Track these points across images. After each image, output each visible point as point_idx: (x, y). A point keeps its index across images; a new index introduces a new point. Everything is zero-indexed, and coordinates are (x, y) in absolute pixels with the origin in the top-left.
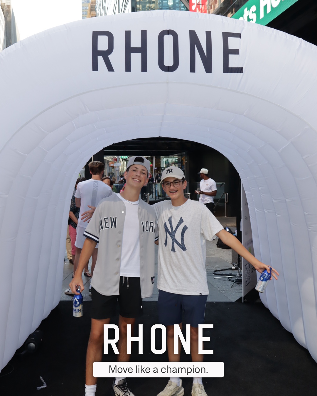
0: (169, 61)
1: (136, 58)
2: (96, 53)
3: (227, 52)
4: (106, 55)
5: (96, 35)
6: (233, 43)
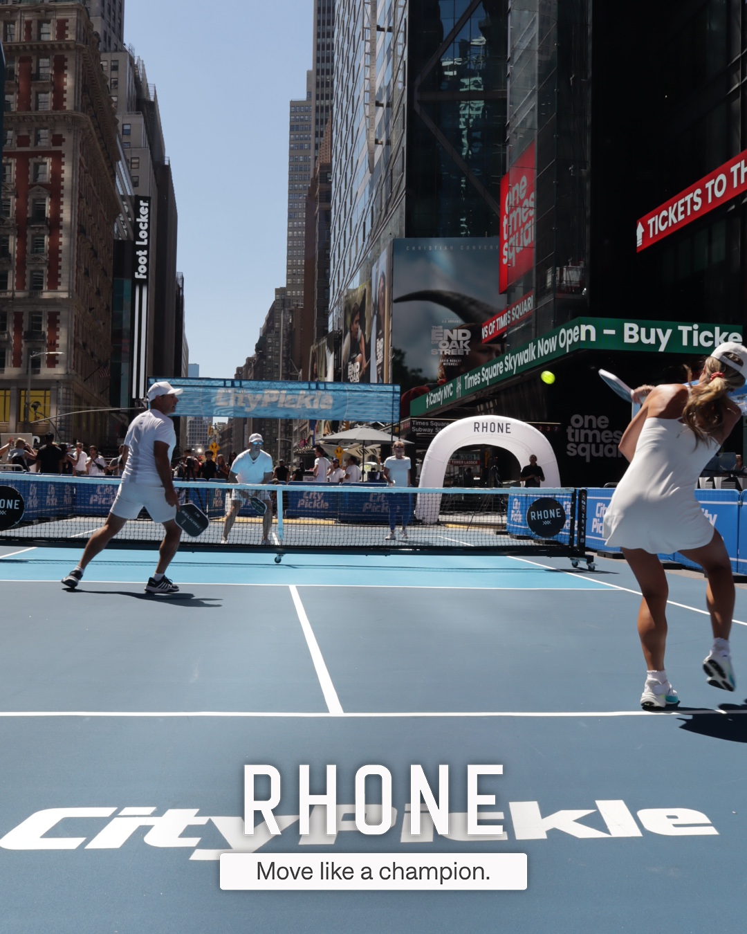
0: (493, 430)
1: (485, 429)
2: (475, 428)
3: (507, 428)
4: (477, 428)
5: (475, 423)
6: (508, 426)
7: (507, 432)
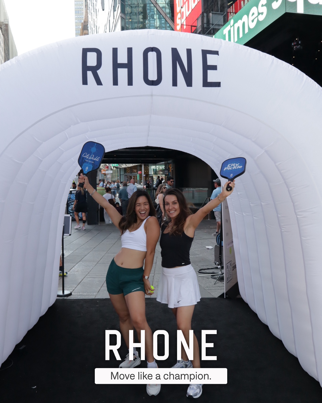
0: (153, 76)
1: (123, 73)
2: (85, 68)
3: (206, 68)
4: (95, 70)
5: (85, 51)
6: (211, 60)
7: (206, 84)
